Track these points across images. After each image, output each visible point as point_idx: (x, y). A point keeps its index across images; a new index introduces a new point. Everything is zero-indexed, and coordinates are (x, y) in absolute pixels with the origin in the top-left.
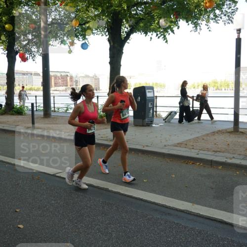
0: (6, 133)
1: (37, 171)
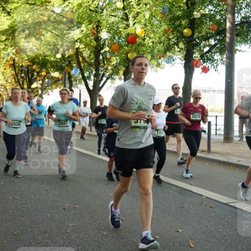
1: (207, 197)
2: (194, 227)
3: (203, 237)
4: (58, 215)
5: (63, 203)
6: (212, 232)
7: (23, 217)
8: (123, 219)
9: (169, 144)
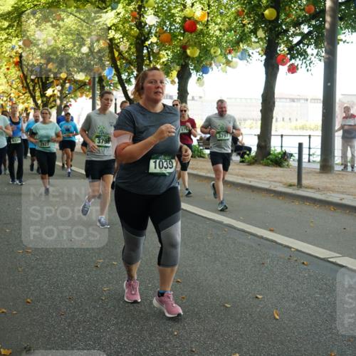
0: (253, 191)
1: (297, 250)
2: (279, 292)
3: (293, 305)
4: (88, 274)
5: (94, 258)
6: (304, 297)
7: (38, 277)
8: (179, 280)
9: (242, 176)
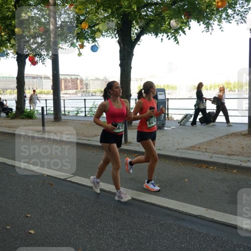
1: (48, 176)
2: (41, 209)
6: (57, 210)
9: (9, 127)
